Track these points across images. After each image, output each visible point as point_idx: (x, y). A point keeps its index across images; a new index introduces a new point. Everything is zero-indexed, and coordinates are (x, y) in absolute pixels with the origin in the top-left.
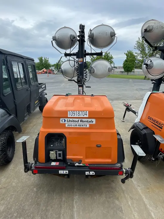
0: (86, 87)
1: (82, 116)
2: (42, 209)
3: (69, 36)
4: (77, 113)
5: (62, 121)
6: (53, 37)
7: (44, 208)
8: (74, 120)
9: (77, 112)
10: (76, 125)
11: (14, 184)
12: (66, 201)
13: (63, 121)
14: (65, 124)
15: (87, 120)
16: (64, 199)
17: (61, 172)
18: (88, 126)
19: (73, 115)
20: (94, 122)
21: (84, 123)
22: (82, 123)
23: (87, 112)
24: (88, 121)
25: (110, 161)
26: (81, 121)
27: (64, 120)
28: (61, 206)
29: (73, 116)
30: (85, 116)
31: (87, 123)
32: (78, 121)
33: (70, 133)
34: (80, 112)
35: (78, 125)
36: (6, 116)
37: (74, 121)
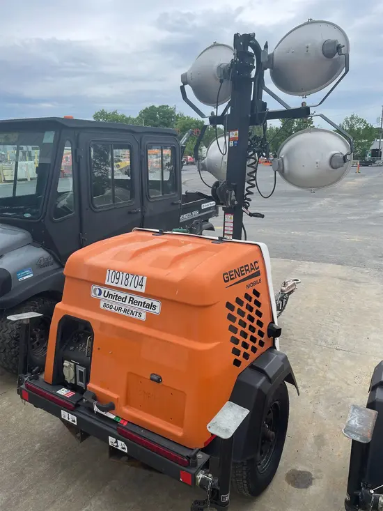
0: (251, 215)
1: (132, 288)
2: (21, 487)
3: (215, 68)
4: (124, 279)
5: (94, 291)
6: (182, 76)
7: (25, 487)
8: (117, 293)
9: (125, 274)
10: (120, 309)
11: (13, 419)
12: (71, 498)
13: (98, 292)
14: (98, 301)
15: (142, 300)
16: (70, 492)
17: (64, 414)
18: (143, 317)
19: (116, 281)
20: (158, 310)
21: (136, 306)
22: (133, 305)
23: (145, 278)
24: (144, 303)
25: (180, 434)
26: (130, 300)
27: (99, 289)
28: (54, 501)
29: (114, 285)
30: (138, 289)
31: (142, 307)
32: (126, 299)
33: (103, 325)
34: (131, 277)
35: (123, 309)
36: (50, 268)
37: (117, 296)
